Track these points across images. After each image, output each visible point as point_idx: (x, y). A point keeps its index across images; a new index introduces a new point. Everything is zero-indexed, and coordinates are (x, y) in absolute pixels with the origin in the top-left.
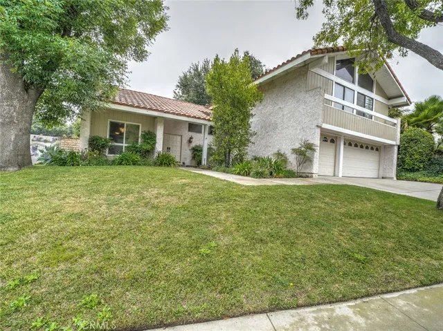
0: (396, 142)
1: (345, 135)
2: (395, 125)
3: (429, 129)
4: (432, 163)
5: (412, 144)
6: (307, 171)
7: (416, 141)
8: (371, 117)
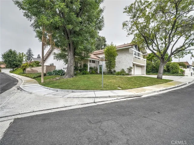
0: (145, 65)
1: (136, 64)
2: (145, 60)
3: (152, 61)
4: (153, 70)
5: (149, 65)
6: (130, 73)
7: (150, 64)
8: (140, 59)
